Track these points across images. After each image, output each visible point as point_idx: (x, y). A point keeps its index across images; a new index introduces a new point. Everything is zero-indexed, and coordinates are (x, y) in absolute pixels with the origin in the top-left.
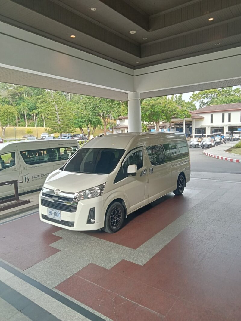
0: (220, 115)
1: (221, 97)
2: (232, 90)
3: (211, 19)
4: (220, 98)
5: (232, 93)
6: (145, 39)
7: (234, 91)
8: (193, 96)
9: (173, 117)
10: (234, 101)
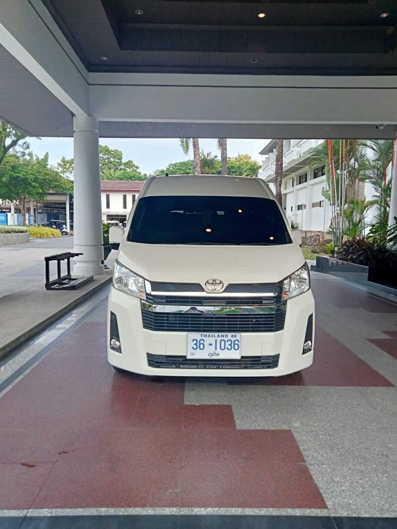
0: (120, 197)
1: (109, 172)
2: (121, 163)
3: (262, 15)
4: (107, 173)
5: (122, 167)
6: (139, 13)
7: (125, 164)
8: (62, 164)
9: (51, 192)
10: (133, 178)
